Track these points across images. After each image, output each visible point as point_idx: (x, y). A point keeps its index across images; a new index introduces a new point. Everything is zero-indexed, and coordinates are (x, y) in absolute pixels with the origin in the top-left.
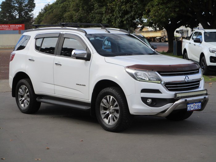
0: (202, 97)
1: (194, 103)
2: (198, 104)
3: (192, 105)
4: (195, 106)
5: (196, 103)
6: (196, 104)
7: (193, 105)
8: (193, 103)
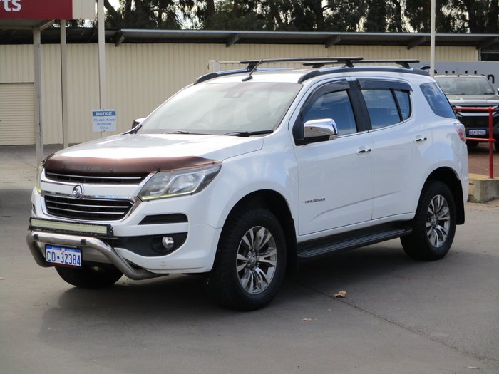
0: (79, 238)
1: (63, 247)
2: (73, 253)
3: (58, 252)
4: (65, 257)
5: (67, 248)
6: (68, 253)
7: (60, 252)
8: (60, 247)
